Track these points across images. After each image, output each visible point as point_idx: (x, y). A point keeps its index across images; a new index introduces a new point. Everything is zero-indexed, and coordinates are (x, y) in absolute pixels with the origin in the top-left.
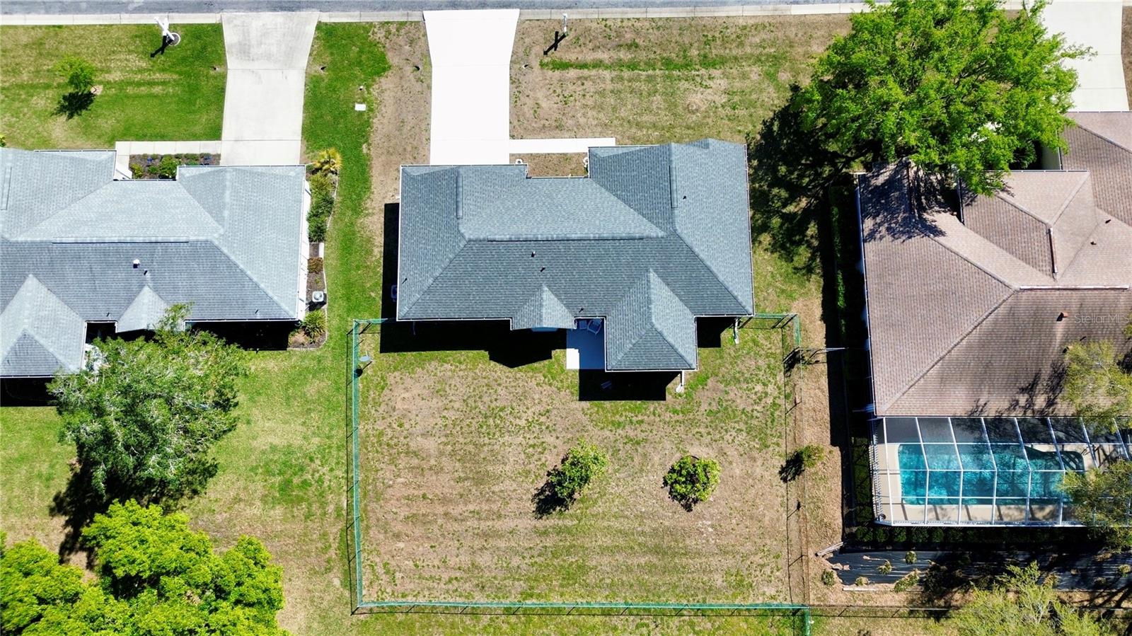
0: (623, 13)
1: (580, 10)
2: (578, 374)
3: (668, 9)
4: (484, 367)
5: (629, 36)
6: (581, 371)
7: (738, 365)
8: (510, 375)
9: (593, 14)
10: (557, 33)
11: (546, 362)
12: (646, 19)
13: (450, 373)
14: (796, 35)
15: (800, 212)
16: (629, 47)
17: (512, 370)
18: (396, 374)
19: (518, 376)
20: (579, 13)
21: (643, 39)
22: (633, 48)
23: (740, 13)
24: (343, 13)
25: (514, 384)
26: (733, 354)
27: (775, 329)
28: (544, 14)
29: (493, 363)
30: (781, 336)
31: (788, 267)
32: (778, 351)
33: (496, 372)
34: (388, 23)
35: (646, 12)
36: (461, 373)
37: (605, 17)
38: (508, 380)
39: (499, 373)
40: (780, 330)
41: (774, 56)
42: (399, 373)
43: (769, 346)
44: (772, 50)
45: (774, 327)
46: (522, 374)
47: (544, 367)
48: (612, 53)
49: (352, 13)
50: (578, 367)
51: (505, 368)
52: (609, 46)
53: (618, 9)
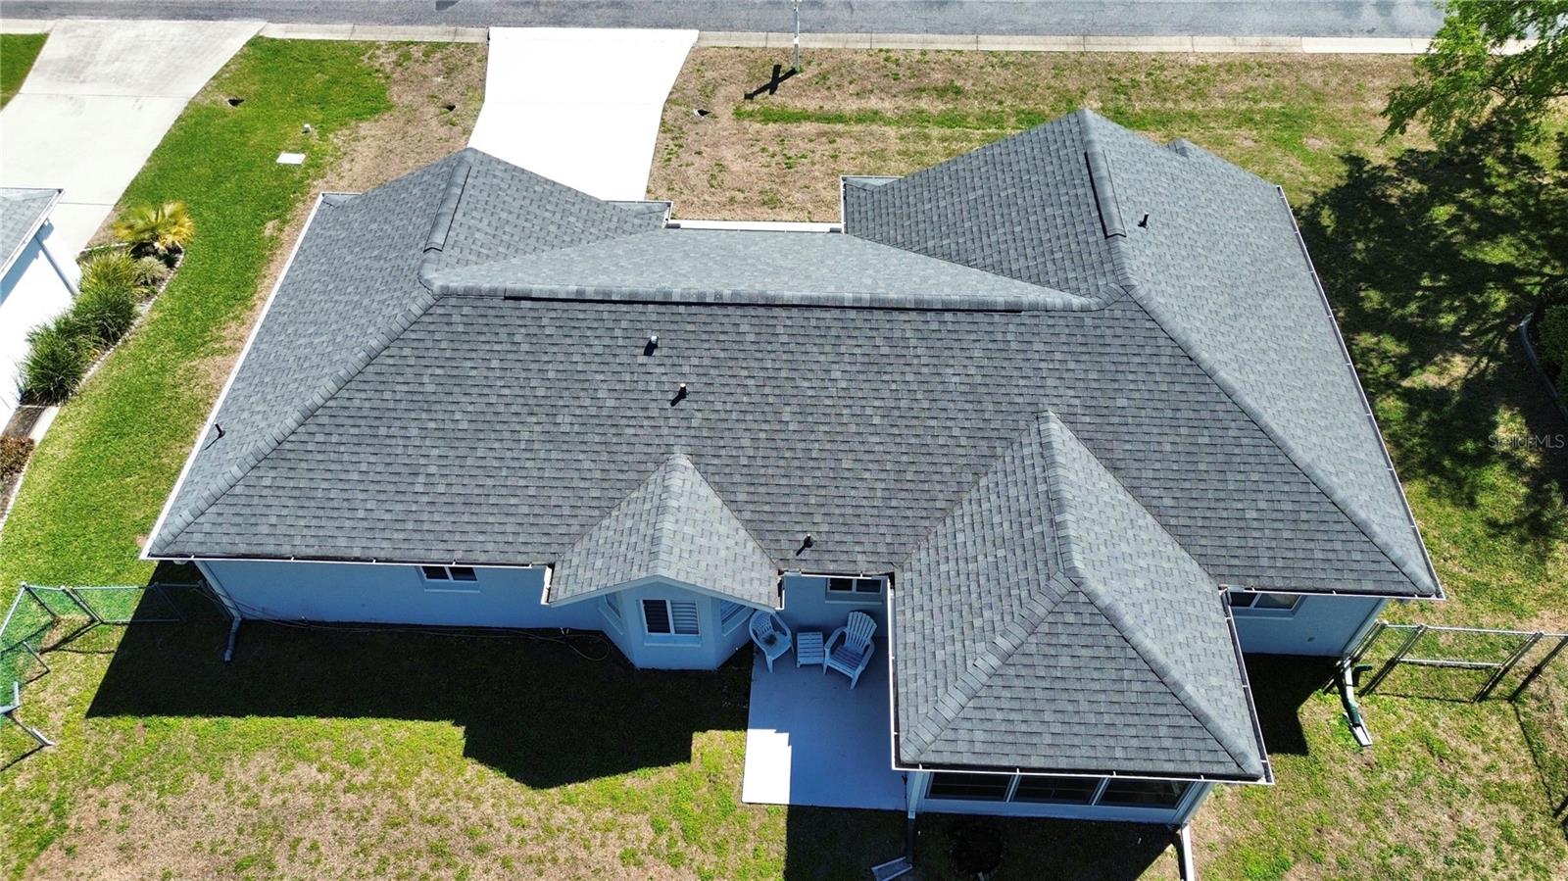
0: (925, 42)
1: (831, 35)
2: (782, 823)
3: (1025, 38)
4: (437, 780)
5: (938, 77)
6: (796, 814)
7: (1388, 824)
8: (528, 816)
9: (860, 42)
10: (777, 69)
11: (670, 773)
12: (977, 52)
13: (307, 800)
14: (1326, 84)
15: (1455, 388)
16: (941, 92)
17: (536, 796)
18: (116, 791)
19: (559, 818)
20: (829, 40)
21: (971, 81)
22: (950, 95)
23: (1187, 48)
24: (315, 26)
25: (537, 851)
26: (1361, 783)
27: (1487, 704)
28: (754, 40)
29: (473, 769)
30: (1516, 727)
31: (1470, 520)
32: (1525, 779)
33: (478, 801)
34: (408, 44)
35: (977, 42)
36: (349, 801)
37: (885, 47)
38: (518, 835)
39: (487, 807)
40: (1506, 706)
41: (1283, 114)
42: (127, 787)
43: (1486, 759)
44: (1277, 105)
45: (1482, 697)
46: (574, 813)
47: (658, 792)
48: (900, 101)
49: (336, 27)
50: (784, 798)
51: (515, 789)
52: (894, 91)
53: (914, 36)
